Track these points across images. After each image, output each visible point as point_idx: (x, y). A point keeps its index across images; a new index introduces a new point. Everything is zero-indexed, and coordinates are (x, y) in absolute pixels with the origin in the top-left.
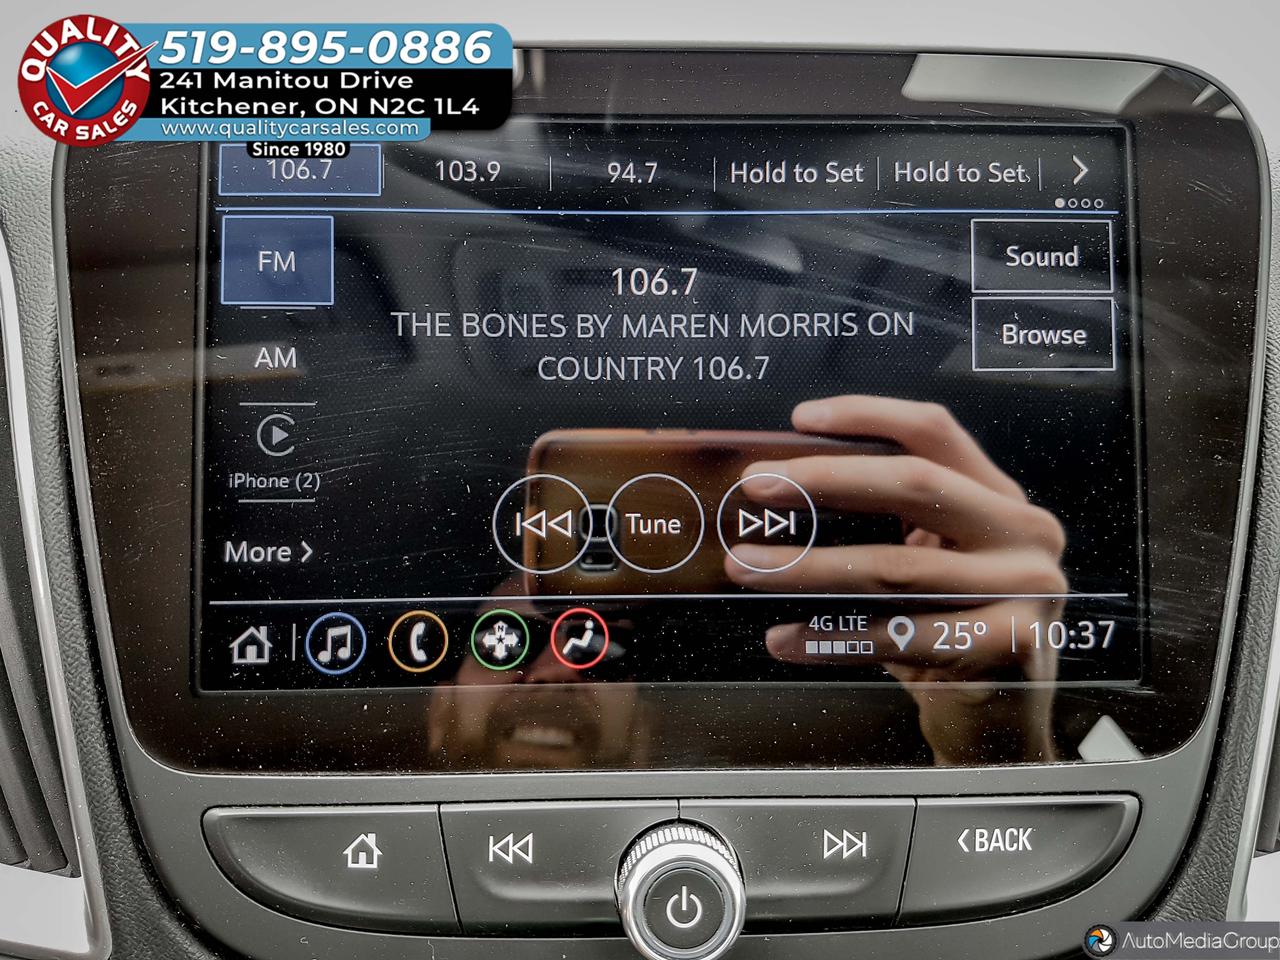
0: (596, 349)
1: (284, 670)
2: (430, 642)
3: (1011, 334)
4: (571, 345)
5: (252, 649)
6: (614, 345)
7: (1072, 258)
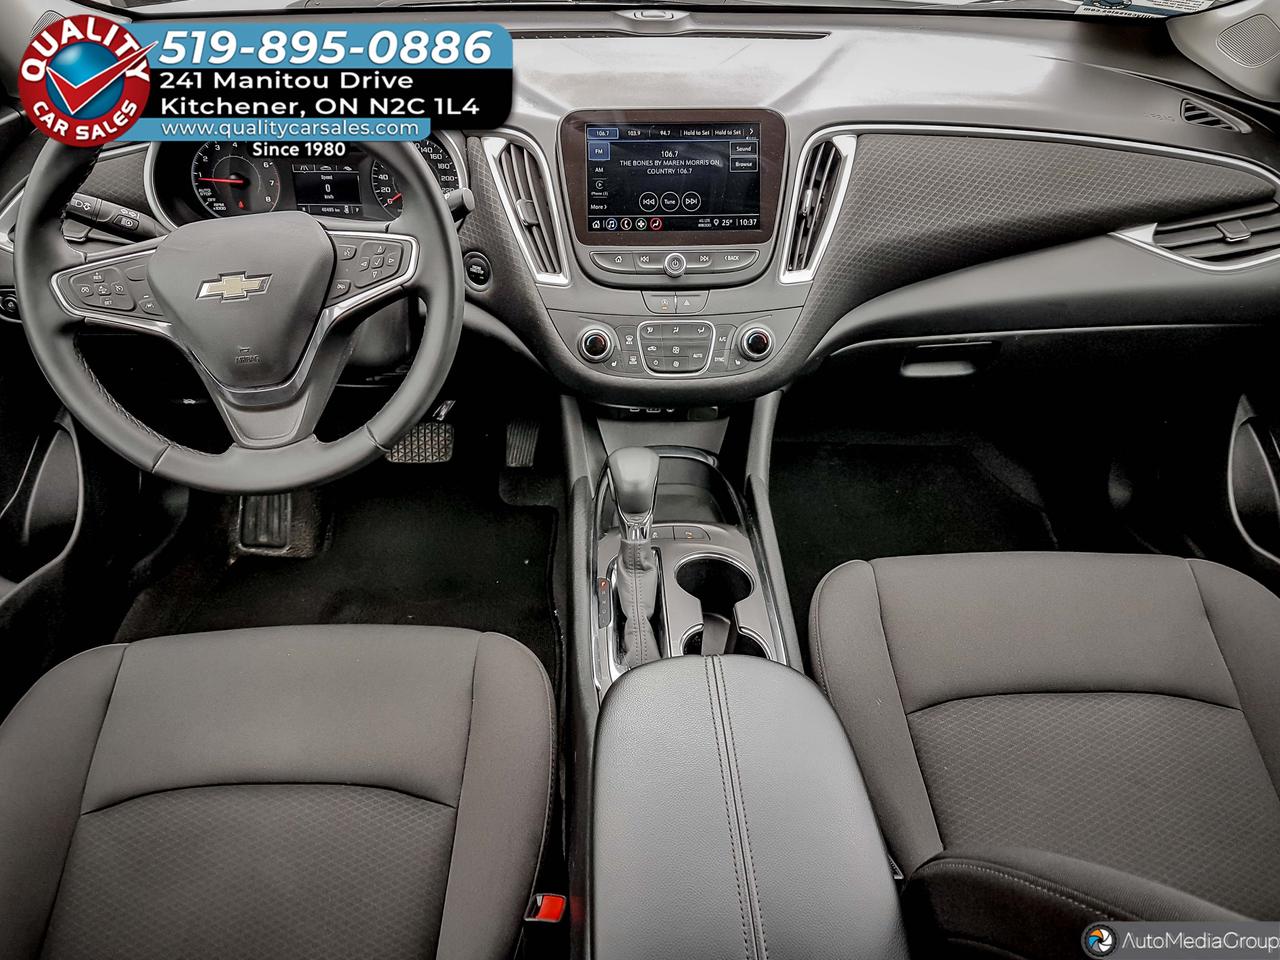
0: (658, 167)
1: (603, 229)
2: (628, 224)
3: (737, 164)
4: (654, 167)
5: (596, 225)
6: (662, 166)
7: (749, 149)
